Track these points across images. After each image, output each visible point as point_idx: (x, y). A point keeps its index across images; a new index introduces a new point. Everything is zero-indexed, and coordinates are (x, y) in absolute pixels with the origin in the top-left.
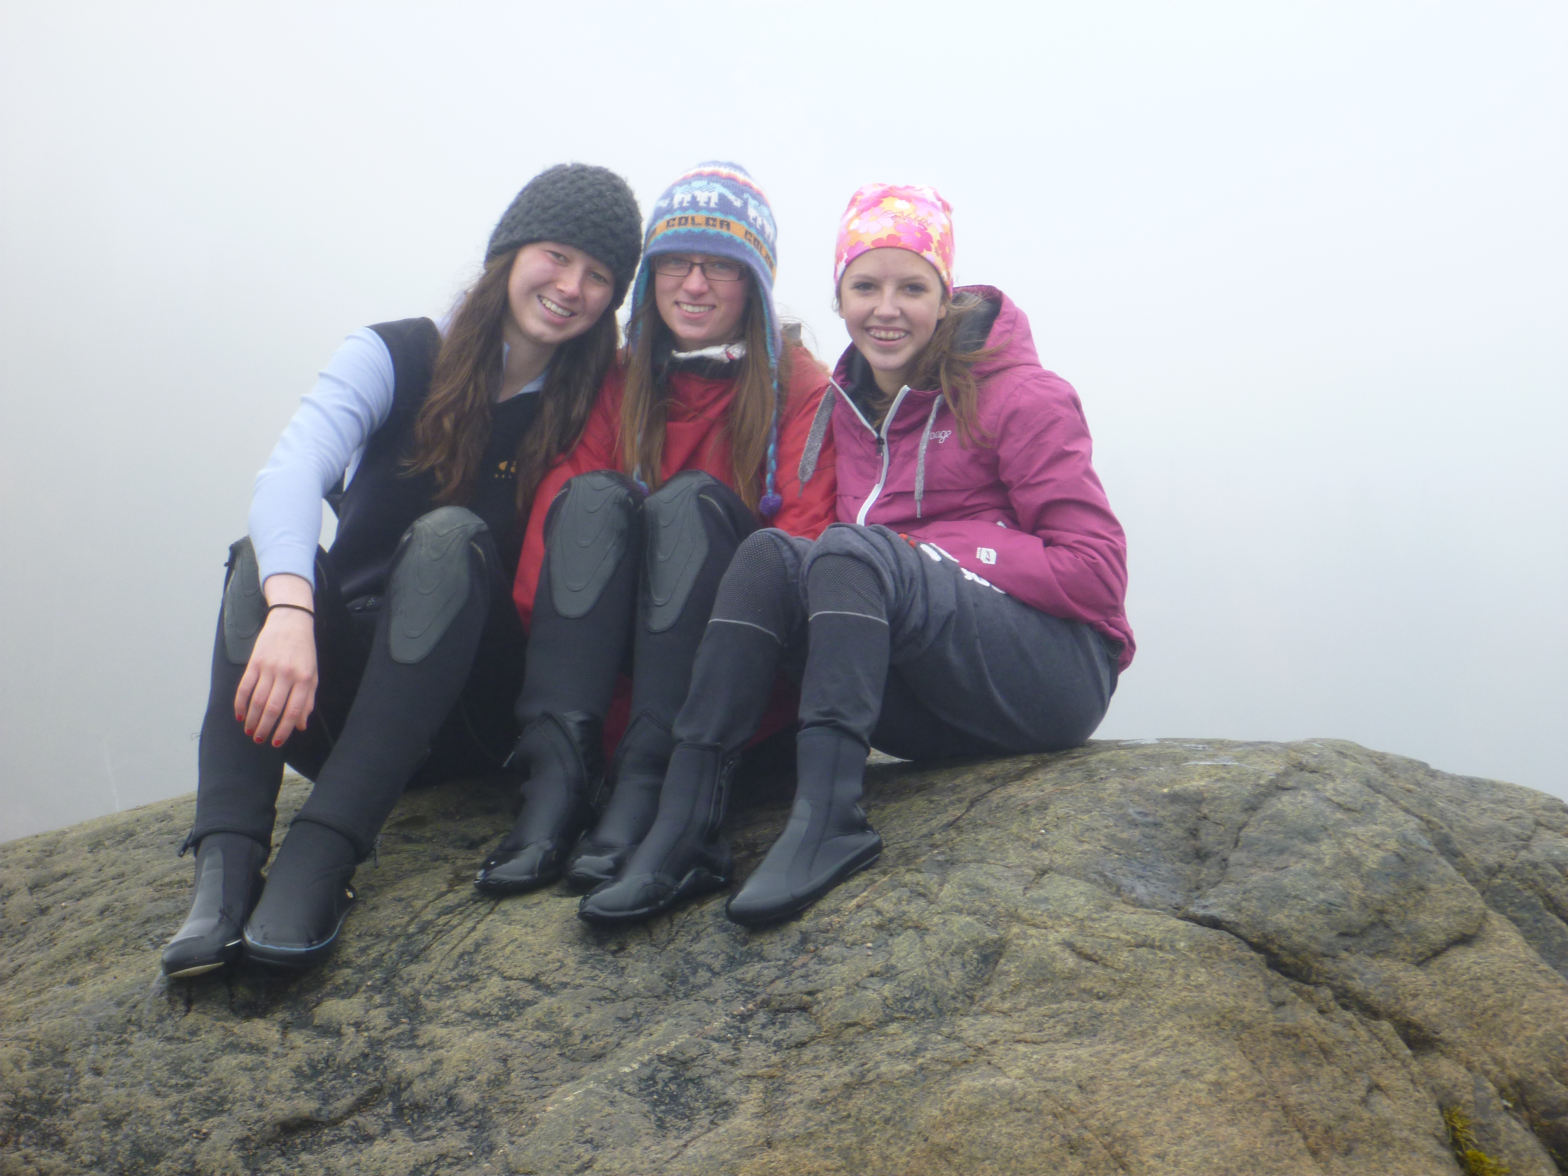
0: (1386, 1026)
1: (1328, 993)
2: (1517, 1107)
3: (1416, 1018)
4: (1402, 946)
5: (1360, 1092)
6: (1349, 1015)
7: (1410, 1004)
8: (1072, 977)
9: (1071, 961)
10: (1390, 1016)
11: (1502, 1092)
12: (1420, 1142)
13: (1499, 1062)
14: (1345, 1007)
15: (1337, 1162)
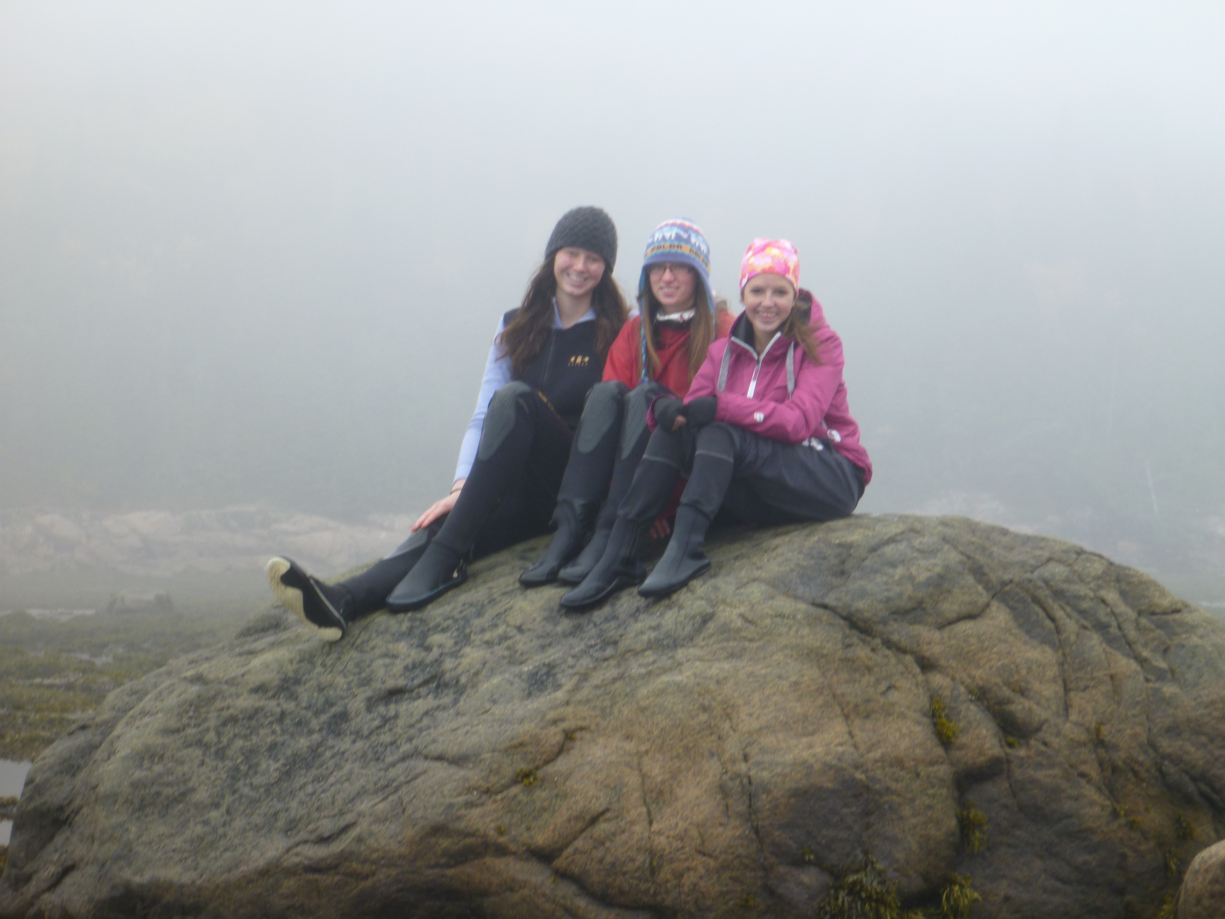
0: (909, 658)
1: (878, 641)
2: (977, 699)
3: (927, 654)
4: (930, 619)
5: (882, 688)
6: (887, 652)
7: (925, 647)
8: (739, 630)
9: (739, 623)
10: (913, 653)
11: (970, 692)
12: (911, 714)
13: (973, 678)
14: (889, 648)
15: (858, 722)
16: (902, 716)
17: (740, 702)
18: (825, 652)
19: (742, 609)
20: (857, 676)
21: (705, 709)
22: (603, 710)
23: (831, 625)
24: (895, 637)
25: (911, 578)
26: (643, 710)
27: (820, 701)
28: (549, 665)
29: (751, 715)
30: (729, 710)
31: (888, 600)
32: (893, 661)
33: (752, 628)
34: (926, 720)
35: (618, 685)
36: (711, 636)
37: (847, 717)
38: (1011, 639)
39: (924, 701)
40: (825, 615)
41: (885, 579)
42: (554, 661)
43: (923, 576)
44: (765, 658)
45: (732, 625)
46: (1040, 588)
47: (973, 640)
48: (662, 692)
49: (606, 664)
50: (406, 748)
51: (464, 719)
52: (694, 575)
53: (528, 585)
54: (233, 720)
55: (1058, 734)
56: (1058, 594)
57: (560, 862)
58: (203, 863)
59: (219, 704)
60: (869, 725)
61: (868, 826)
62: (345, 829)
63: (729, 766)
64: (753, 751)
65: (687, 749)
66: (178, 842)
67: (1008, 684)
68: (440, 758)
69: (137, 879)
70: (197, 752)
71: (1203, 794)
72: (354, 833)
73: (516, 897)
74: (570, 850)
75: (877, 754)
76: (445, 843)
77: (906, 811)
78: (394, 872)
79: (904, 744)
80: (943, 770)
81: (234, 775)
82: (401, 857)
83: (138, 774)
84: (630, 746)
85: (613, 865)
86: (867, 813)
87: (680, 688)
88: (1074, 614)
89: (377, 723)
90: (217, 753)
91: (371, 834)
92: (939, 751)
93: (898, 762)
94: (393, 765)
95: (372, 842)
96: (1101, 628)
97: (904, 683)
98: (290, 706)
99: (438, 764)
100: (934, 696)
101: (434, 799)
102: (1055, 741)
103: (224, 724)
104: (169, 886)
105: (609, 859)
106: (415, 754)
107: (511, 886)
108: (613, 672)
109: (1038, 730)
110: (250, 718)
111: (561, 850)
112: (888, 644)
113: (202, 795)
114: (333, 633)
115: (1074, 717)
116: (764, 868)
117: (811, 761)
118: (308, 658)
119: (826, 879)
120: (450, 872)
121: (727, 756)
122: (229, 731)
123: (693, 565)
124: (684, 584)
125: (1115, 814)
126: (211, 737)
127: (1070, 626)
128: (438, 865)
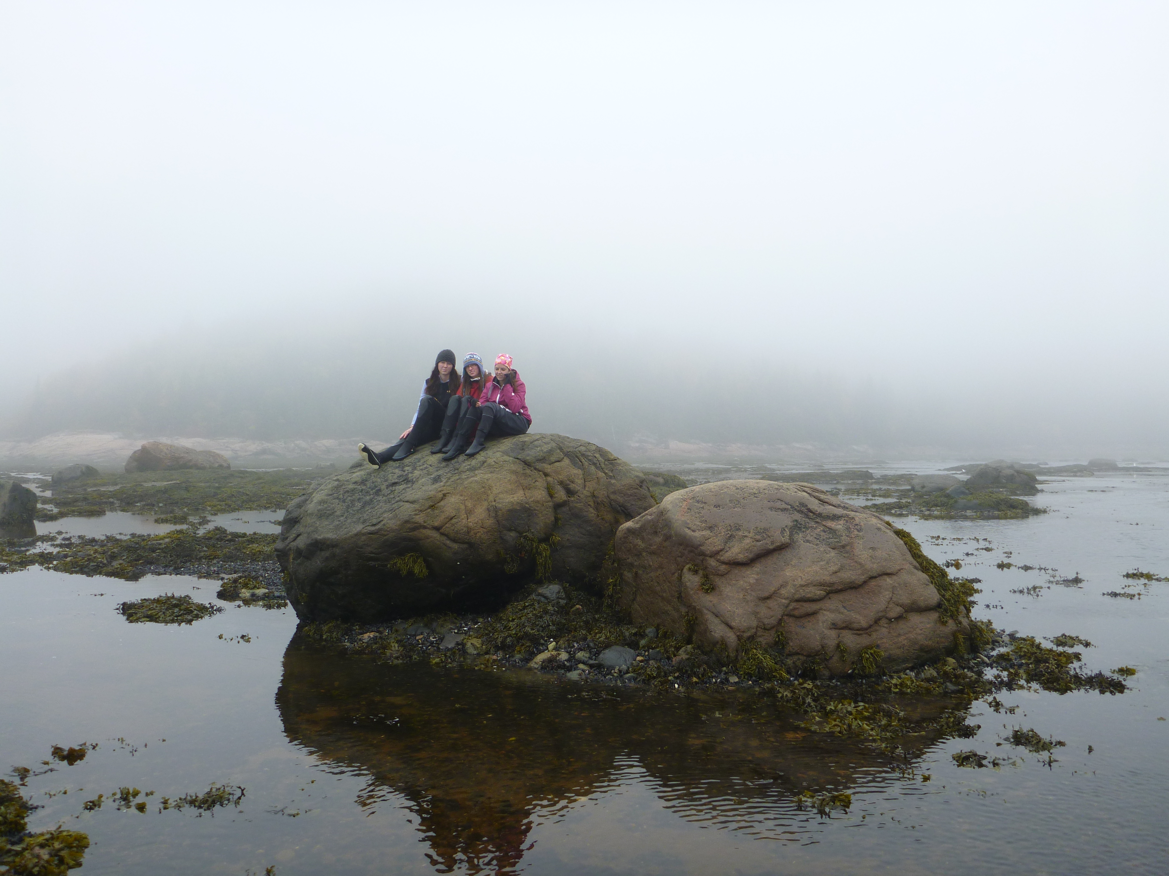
0: (541, 473)
1: (533, 468)
2: (561, 484)
3: (546, 472)
4: (548, 462)
5: (534, 481)
6: (535, 471)
7: (546, 470)
10: (542, 471)
11: (558, 482)
12: (541, 488)
13: (559, 478)
15: (527, 491)
16: (539, 489)
17: (493, 485)
18: (518, 471)
19: (494, 460)
20: (527, 478)
21: (483, 487)
23: (519, 464)
24: (537, 467)
25: (542, 450)
26: (466, 488)
27: (516, 485)
28: (439, 475)
29: (496, 489)
30: (490, 488)
31: (535, 457)
32: (537, 474)
33: (497, 465)
35: (459, 481)
37: (523, 489)
38: (570, 467)
39: (545, 485)
40: (518, 461)
41: (535, 451)
43: (545, 450)
44: (500, 473)
46: (578, 453)
47: (559, 468)
48: (471, 483)
49: (455, 475)
50: (398, 499)
51: (414, 491)
52: (481, 450)
53: (433, 453)
54: (348, 492)
55: (582, 494)
56: (583, 455)
57: (442, 531)
58: (338, 533)
59: (343, 487)
60: (530, 491)
61: (529, 519)
62: (380, 522)
63: (490, 503)
64: (497, 499)
65: (478, 498)
66: (331, 527)
67: (569, 480)
68: (407, 502)
69: (319, 537)
70: (338, 501)
71: (622, 510)
72: (382, 523)
73: (429, 540)
74: (444, 527)
75: (532, 499)
76: (409, 525)
77: (540, 515)
78: (394, 534)
79: (540, 497)
80: (550, 504)
81: (348, 507)
82: (396, 529)
83: (320, 507)
84: (462, 498)
85: (457, 531)
86: (529, 516)
88: (587, 460)
89: (389, 492)
90: (343, 501)
91: (387, 523)
92: (550, 499)
93: (538, 502)
94: (394, 504)
95: (388, 525)
96: (594, 464)
97: (539, 480)
98: (364, 487)
100: (548, 483)
101: (405, 513)
102: (582, 496)
103: (345, 493)
104: (328, 539)
105: (456, 529)
106: (400, 501)
107: (427, 537)
109: (577, 492)
110: (353, 491)
111: (442, 527)
112: (535, 469)
113: (338, 513)
114: (377, 467)
115: (587, 489)
116: (500, 532)
117: (513, 501)
118: (369, 474)
119: (518, 534)
120: (410, 534)
121: (489, 500)
122: (347, 495)
123: (480, 447)
124: (478, 452)
125: (598, 516)
126: (341, 496)
127: (586, 464)
128: (407, 532)
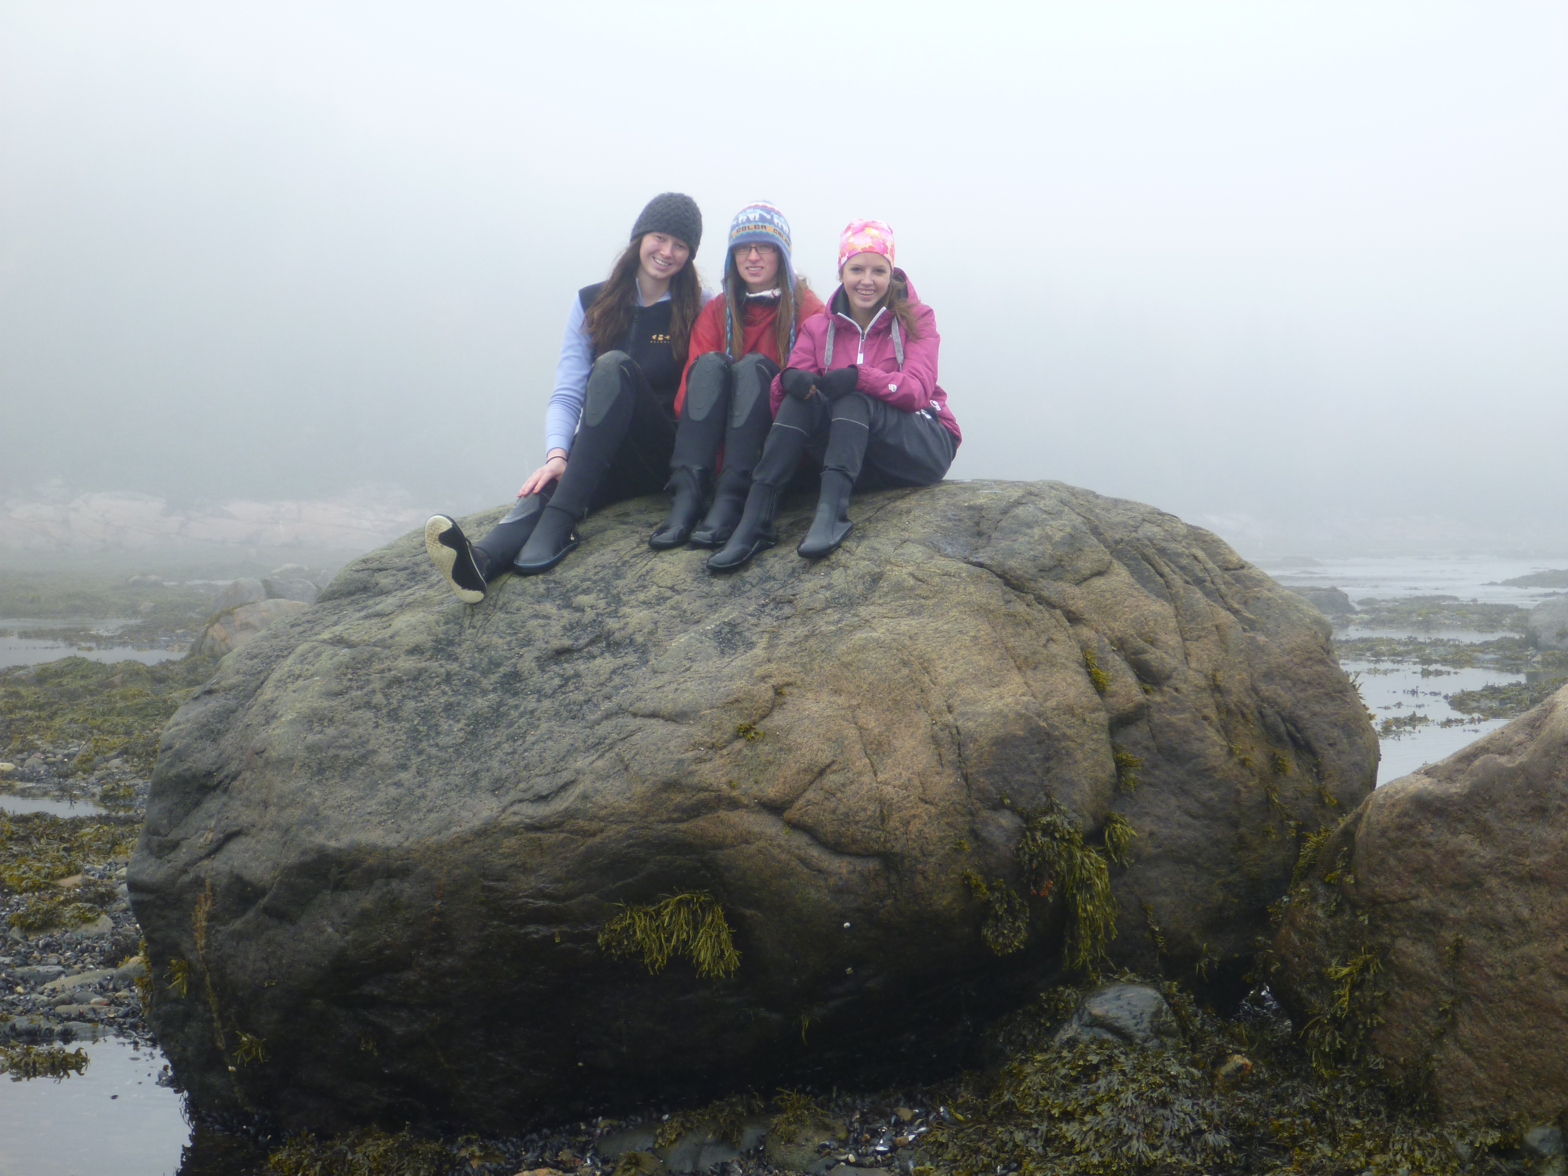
0: (1058, 612)
1: (1031, 597)
2: (1119, 650)
3: (1073, 609)
4: (1069, 576)
5: (1043, 641)
6: (1041, 607)
7: (1071, 602)
8: (912, 589)
9: (912, 582)
10: (1061, 608)
11: (1112, 643)
12: (1070, 664)
13: (1112, 630)
14: (1040, 603)
15: (1029, 673)
16: (1064, 666)
17: (934, 656)
18: (991, 608)
19: (911, 569)
20: (1020, 630)
21: (905, 663)
22: (803, 665)
23: (990, 582)
24: (1045, 593)
25: (1049, 538)
26: (847, 665)
27: (997, 655)
28: (729, 624)
29: (945, 668)
30: (926, 664)
31: (1035, 559)
32: (1047, 615)
33: (924, 586)
34: (1082, 670)
35: (812, 642)
36: (886, 594)
37: (1019, 669)
38: (1136, 594)
39: (1077, 653)
40: (985, 574)
41: (1027, 539)
42: (734, 619)
43: (1058, 536)
44: (943, 614)
45: (906, 584)
46: (1147, 546)
47: (1108, 595)
48: (863, 648)
49: (790, 622)
50: (606, 706)
51: (666, 677)
52: (845, 538)
53: (658, 548)
54: (398, 681)
55: (1186, 681)
56: (1162, 551)
57: (792, 814)
58: (405, 825)
59: (377, 666)
60: (1040, 676)
61: (1048, 770)
62: (564, 787)
63: (936, 717)
64: (955, 702)
65: (896, 702)
66: (372, 805)
67: (1140, 635)
68: (654, 715)
69: (333, 843)
70: (370, 714)
71: (1289, 734)
72: (578, 790)
73: (752, 849)
74: (801, 802)
75: (1052, 703)
76: (678, 798)
77: (1079, 756)
78: (624, 828)
79: (1072, 693)
80: (1102, 717)
81: (414, 735)
82: (632, 813)
83: (311, 738)
84: (841, 700)
85: (847, 815)
86: (1047, 759)
87: (879, 644)
88: (1177, 570)
89: (557, 681)
90: (389, 715)
91: (597, 791)
92: (1097, 699)
93: (1070, 710)
94: (598, 723)
95: (598, 798)
96: (1199, 582)
97: (1060, 636)
98: (454, 667)
99: (652, 721)
100: (1084, 647)
101: (660, 756)
102: (1183, 687)
103: (389, 686)
104: (372, 849)
105: (842, 809)
106: (620, 711)
107: (746, 839)
108: (802, 631)
109: (1169, 677)
110: (415, 679)
111: (792, 802)
112: (1041, 600)
113: (385, 756)
114: (474, 596)
115: (1194, 665)
116: (971, 814)
117: (1006, 711)
118: (454, 619)
119: (1018, 820)
120: (682, 826)
121: (933, 708)
122: (397, 693)
123: (844, 527)
124: (838, 546)
125: (1231, 753)
126: (378, 698)
127: (1177, 580)
128: (675, 821)
